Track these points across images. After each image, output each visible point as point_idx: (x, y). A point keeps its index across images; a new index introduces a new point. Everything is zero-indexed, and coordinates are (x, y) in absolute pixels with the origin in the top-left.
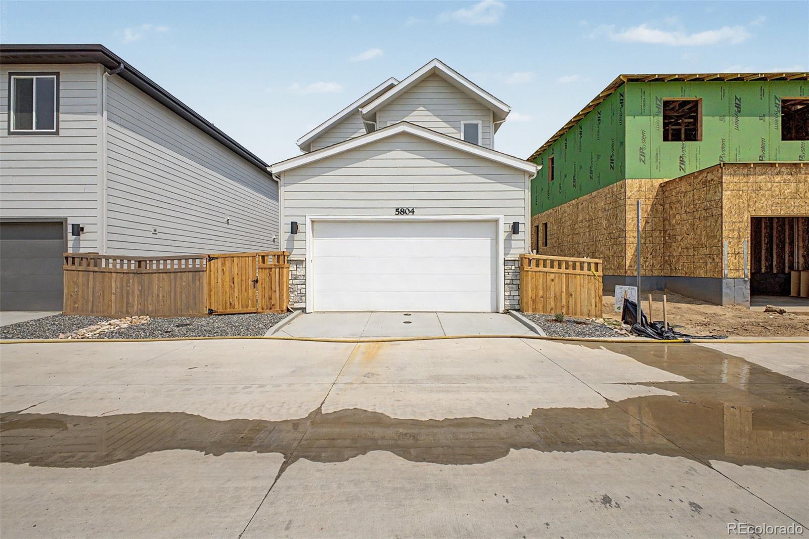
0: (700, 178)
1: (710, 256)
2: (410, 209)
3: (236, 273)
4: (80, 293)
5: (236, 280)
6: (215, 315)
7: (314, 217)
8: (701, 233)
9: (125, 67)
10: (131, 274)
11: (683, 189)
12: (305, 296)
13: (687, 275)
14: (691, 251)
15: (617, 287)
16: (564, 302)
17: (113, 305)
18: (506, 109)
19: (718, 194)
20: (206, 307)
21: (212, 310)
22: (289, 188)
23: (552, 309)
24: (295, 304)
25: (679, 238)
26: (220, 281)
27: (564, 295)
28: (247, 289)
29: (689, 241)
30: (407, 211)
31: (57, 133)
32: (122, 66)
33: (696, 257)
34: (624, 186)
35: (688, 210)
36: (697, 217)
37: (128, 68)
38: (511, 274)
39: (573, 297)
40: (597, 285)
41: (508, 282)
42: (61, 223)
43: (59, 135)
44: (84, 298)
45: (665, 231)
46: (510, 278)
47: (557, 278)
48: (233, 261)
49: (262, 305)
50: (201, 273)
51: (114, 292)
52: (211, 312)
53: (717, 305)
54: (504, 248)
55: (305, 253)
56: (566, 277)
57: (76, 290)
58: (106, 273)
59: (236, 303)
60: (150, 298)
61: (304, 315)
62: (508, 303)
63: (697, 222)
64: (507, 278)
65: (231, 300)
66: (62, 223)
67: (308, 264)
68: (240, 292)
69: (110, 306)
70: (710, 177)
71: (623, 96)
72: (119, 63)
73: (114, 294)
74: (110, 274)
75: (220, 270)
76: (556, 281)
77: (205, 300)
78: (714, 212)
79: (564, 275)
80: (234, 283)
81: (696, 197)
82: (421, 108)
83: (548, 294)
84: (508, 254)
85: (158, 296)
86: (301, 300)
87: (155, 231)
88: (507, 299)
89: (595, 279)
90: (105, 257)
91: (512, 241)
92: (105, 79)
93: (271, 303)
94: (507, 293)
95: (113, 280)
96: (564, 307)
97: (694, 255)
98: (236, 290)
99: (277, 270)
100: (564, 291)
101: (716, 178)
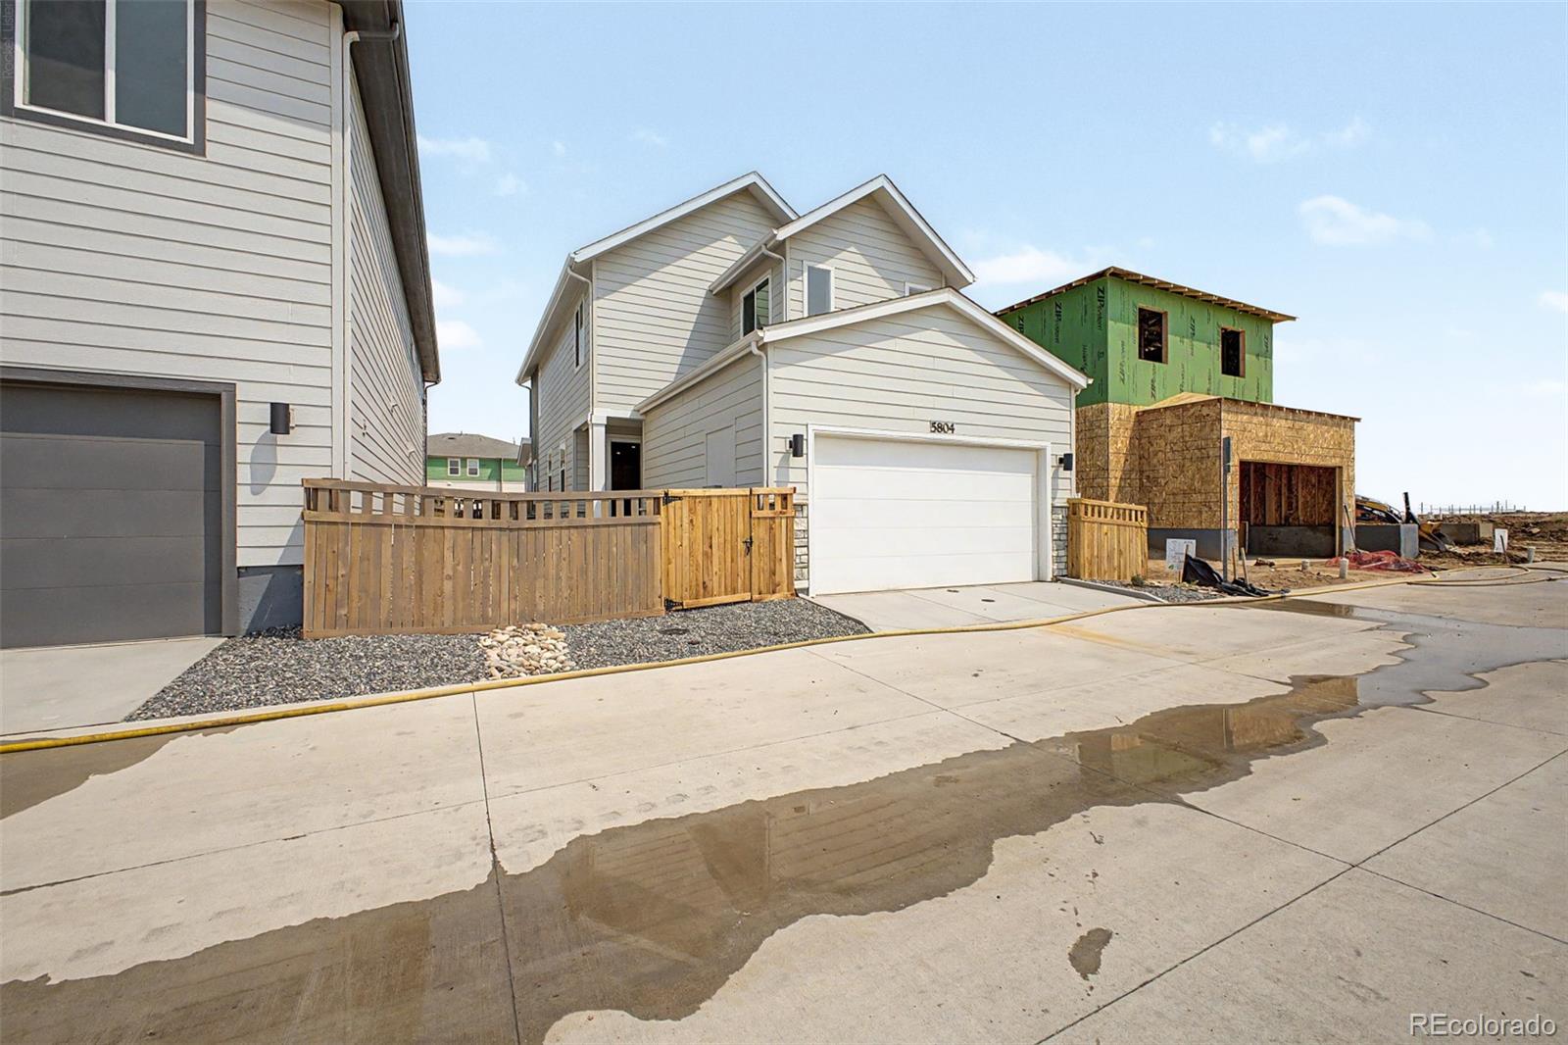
0: (1192, 411)
1: (1206, 504)
2: (950, 425)
3: (715, 529)
4: (355, 581)
5: (715, 542)
6: (678, 611)
7: (817, 429)
8: (1194, 476)
10: (494, 532)
11: (1168, 422)
12: (808, 567)
13: (1175, 527)
14: (1180, 498)
15: (1169, 541)
16: (1116, 563)
17: (448, 605)
18: (970, 279)
19: (1215, 432)
20: (660, 597)
21: (671, 601)
22: (782, 372)
23: (1105, 572)
25: (1163, 482)
26: (686, 543)
27: (1116, 553)
28: (735, 555)
29: (1175, 485)
30: (945, 427)
31: (198, 149)
33: (1187, 505)
34: (1105, 411)
35: (1175, 448)
36: (1188, 456)
38: (1059, 525)
39: (1124, 555)
40: (1143, 539)
41: (1057, 537)
42: (218, 397)
43: (204, 155)
44: (366, 592)
45: (1142, 472)
46: (1058, 532)
47: (1110, 530)
48: (710, 504)
49: (759, 588)
50: (650, 527)
51: (451, 573)
52: (670, 605)
53: (1216, 560)
54: (1052, 489)
55: (806, 492)
56: (1118, 529)
57: (342, 572)
58: (427, 530)
59: (716, 585)
60: (540, 583)
62: (1056, 566)
63: (1188, 464)
64: (1055, 532)
65: (706, 579)
66: (220, 395)
67: (811, 510)
68: (723, 563)
69: (438, 608)
70: (1205, 411)
71: (1103, 292)
73: (449, 578)
74: (439, 531)
75: (686, 521)
76: (1109, 534)
77: (657, 583)
78: (1211, 453)
79: (1116, 527)
80: (711, 547)
81: (1186, 433)
82: (852, 249)
83: (1102, 553)
84: (1055, 498)
85: (559, 578)
86: (802, 575)
88: (1056, 561)
89: (1141, 531)
90: (357, 487)
92: (347, 48)
93: (774, 581)
94: (1055, 554)
95: (448, 544)
96: (1116, 569)
97: (1184, 503)
98: (716, 561)
99: (784, 521)
101: (1211, 414)
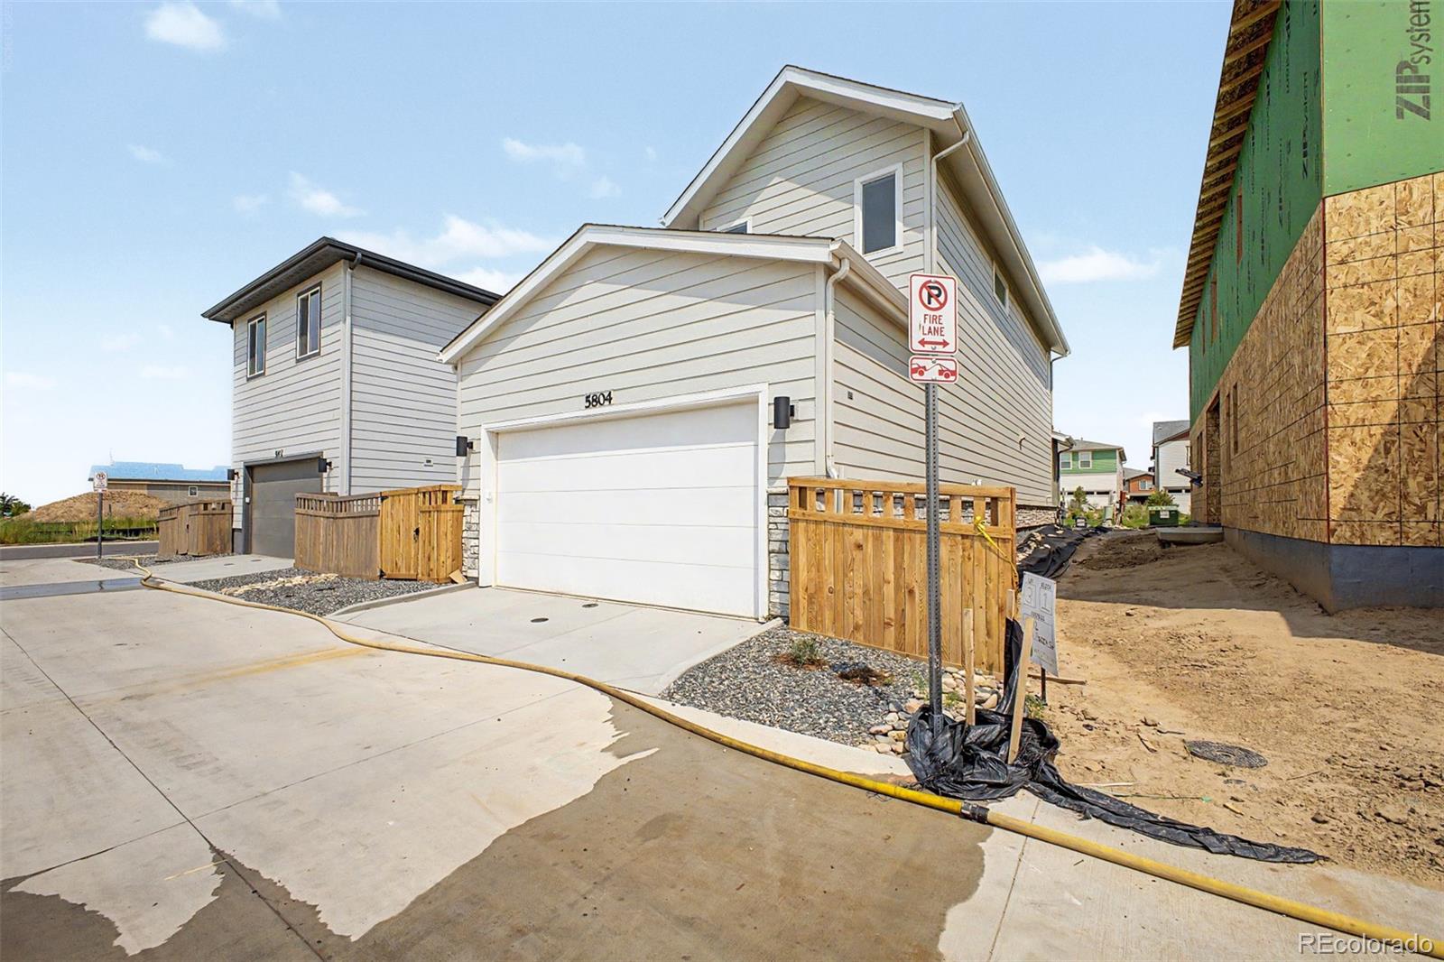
2: (606, 395)
3: (401, 519)
4: (303, 541)
5: (401, 529)
6: (385, 579)
7: (496, 426)
9: (363, 255)
10: (332, 520)
12: (479, 557)
16: (890, 612)
20: (378, 567)
21: (382, 571)
22: (466, 383)
23: (857, 628)
24: (469, 571)
26: (389, 530)
27: (889, 590)
28: (410, 542)
30: (602, 398)
32: (359, 255)
34: (1321, 225)
37: (366, 254)
38: (783, 527)
39: (917, 599)
40: (993, 570)
41: (775, 546)
43: (321, 354)
44: (305, 548)
46: (779, 537)
47: (870, 539)
48: (400, 501)
49: (421, 569)
50: (376, 518)
51: (322, 541)
52: (382, 574)
54: (769, 464)
55: (478, 487)
56: (897, 540)
57: (302, 537)
58: (316, 518)
59: (401, 564)
60: (342, 551)
61: (477, 589)
62: (776, 598)
64: (774, 537)
65: (397, 559)
66: (320, 457)
67: (483, 504)
68: (405, 547)
69: (319, 559)
72: (356, 253)
74: (319, 518)
75: (389, 514)
76: (869, 548)
77: (378, 558)
79: (891, 533)
80: (399, 534)
82: (776, 180)
83: (847, 586)
84: (777, 478)
85: (347, 549)
86: (474, 563)
87: (429, 461)
88: (775, 589)
89: (986, 547)
91: (786, 445)
92: (348, 277)
93: (429, 566)
94: (776, 575)
95: (321, 525)
96: (889, 624)
98: (401, 545)
100: (891, 577)
